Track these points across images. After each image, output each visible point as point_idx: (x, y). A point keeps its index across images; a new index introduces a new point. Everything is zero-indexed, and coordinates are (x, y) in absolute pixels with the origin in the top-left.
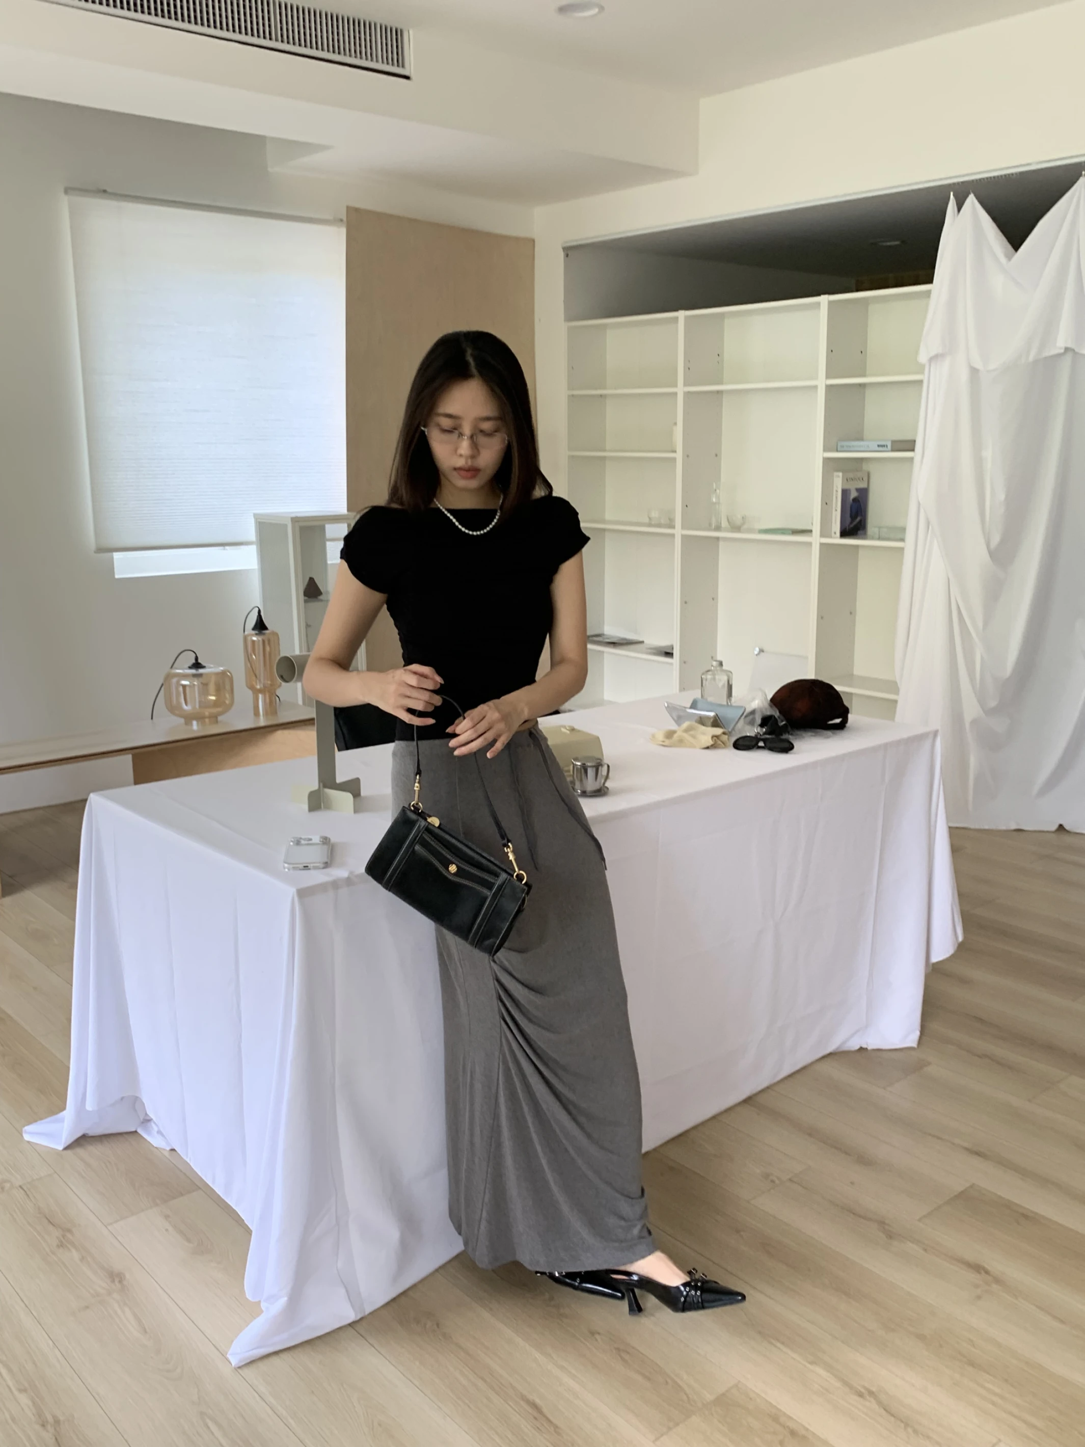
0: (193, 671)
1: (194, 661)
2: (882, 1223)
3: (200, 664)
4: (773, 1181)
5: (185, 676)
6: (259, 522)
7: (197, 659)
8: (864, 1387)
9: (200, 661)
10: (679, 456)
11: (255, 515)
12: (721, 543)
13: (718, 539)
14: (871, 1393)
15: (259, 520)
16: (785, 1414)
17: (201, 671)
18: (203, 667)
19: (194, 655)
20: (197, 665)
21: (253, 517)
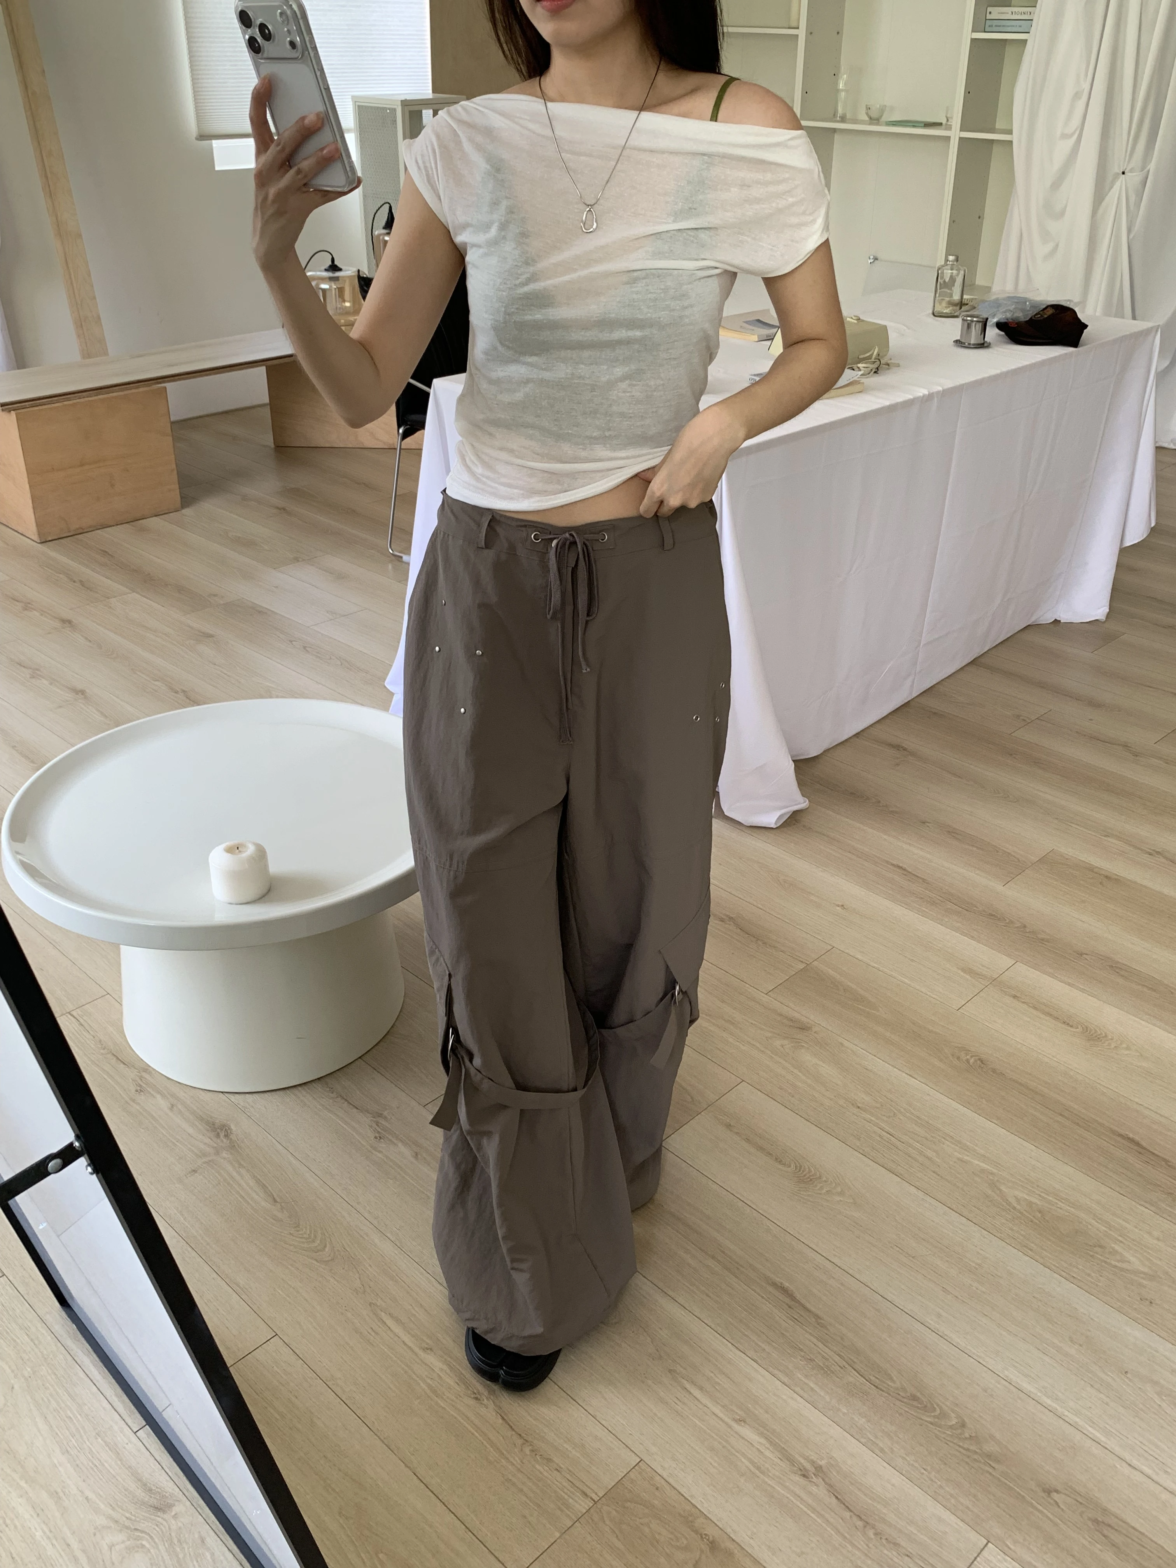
0: (330, 274)
1: (330, 263)
2: (1126, 746)
3: (336, 266)
4: (1024, 720)
5: (323, 279)
6: (359, 106)
7: (333, 260)
8: (1154, 850)
9: (336, 263)
10: (802, 33)
11: (353, 97)
12: (837, 137)
13: (834, 130)
14: (1158, 853)
15: (357, 104)
16: (1097, 867)
17: (338, 274)
18: (340, 270)
19: (331, 257)
20: (334, 268)
21: (350, 100)
